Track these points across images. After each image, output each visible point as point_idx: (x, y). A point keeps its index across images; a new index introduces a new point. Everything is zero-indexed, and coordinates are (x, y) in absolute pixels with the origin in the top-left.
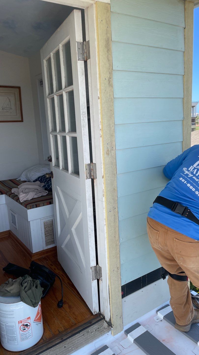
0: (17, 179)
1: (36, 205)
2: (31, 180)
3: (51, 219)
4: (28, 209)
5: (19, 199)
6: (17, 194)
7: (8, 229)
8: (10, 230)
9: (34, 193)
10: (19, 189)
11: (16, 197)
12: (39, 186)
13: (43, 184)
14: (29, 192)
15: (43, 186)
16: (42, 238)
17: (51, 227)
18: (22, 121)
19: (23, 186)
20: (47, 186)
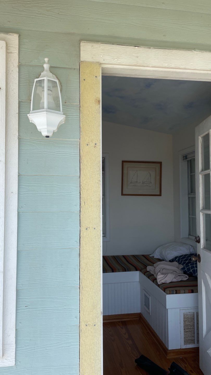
0: (150, 255)
1: (176, 291)
2: (166, 259)
3: (192, 311)
4: (167, 294)
5: (156, 279)
6: (153, 274)
7: (139, 311)
8: (140, 313)
9: (173, 276)
10: (156, 269)
11: (152, 277)
12: (177, 268)
13: (181, 266)
14: (168, 274)
15: (181, 269)
16: (181, 333)
17: (192, 321)
18: (160, 195)
19: (160, 266)
20: (186, 269)
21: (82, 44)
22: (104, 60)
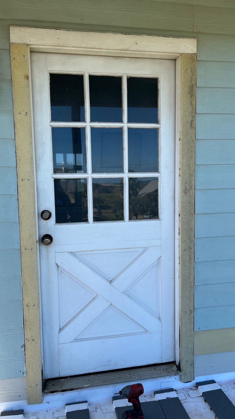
21: (11, 28)
22: (30, 42)
